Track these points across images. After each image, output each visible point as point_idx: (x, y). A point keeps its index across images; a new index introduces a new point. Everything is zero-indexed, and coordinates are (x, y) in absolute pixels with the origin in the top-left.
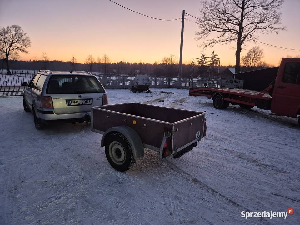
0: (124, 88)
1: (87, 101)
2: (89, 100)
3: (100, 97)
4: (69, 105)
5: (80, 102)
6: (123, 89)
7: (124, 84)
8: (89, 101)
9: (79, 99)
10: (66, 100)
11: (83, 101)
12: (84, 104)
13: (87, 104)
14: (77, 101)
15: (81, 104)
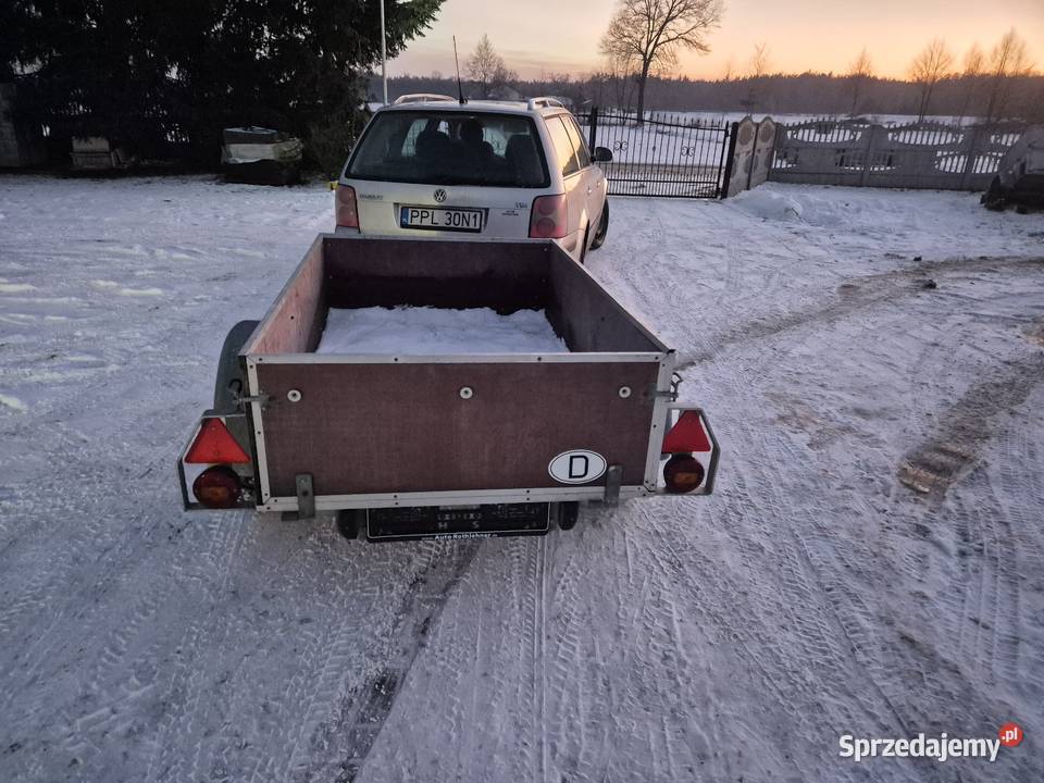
0: (961, 183)
1: (464, 216)
2: (472, 214)
3: (522, 206)
4: (404, 225)
5: (440, 218)
6: (961, 190)
7: (970, 164)
8: (475, 217)
9: (437, 204)
10: (396, 205)
11: (453, 213)
12: (452, 225)
13: (465, 226)
14: (430, 211)
15: (442, 224)
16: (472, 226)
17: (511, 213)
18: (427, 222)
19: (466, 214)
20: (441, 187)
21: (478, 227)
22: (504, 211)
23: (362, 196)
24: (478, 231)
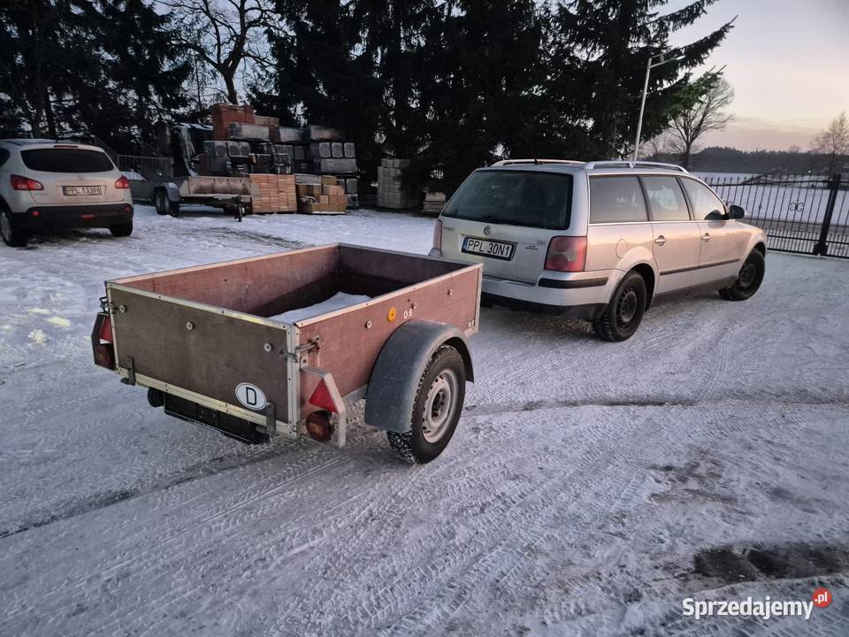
1: (501, 247)
2: (507, 246)
4: (463, 250)
5: (486, 247)
8: (508, 248)
9: (485, 236)
10: (463, 235)
11: (494, 244)
12: (492, 253)
13: (500, 255)
14: (480, 242)
15: (486, 252)
16: (504, 255)
17: (532, 247)
18: (477, 250)
19: (503, 245)
20: (489, 224)
21: (508, 256)
22: (528, 246)
23: (445, 228)
24: (508, 259)
